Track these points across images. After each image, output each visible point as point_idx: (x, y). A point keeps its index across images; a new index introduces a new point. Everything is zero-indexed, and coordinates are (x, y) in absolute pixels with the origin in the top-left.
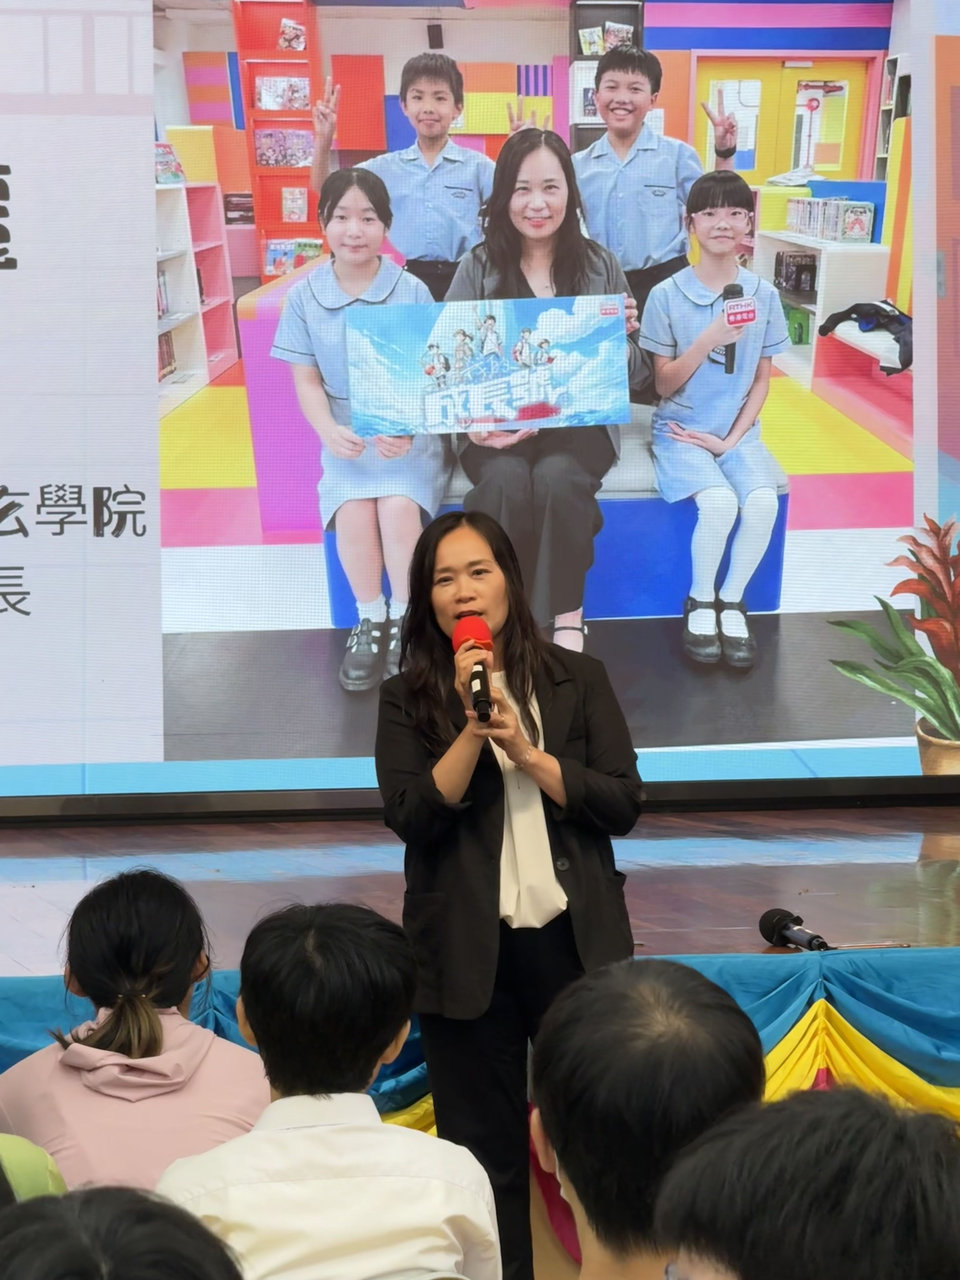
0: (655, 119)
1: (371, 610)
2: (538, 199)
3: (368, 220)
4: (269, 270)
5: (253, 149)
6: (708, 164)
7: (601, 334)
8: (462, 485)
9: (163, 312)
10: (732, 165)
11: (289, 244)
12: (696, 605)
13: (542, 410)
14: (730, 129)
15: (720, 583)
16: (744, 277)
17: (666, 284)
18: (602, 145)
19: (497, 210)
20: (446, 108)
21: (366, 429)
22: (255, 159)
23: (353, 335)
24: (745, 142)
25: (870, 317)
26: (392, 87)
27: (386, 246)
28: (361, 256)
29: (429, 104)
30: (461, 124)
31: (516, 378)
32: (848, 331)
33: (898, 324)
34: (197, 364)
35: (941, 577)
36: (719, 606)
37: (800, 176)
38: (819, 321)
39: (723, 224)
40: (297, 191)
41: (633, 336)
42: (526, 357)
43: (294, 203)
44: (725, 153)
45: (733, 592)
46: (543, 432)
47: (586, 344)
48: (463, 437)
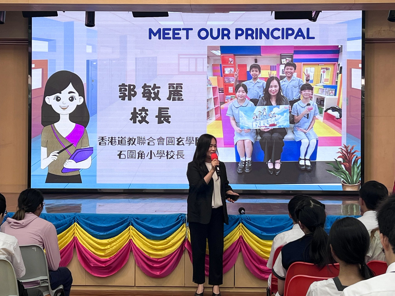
0: (295, 75)
1: (243, 159)
2: (274, 89)
3: (243, 92)
4: (226, 101)
5: (224, 80)
6: (305, 82)
7: (285, 112)
8: (259, 138)
9: (208, 108)
10: (309, 83)
11: (230, 96)
12: (301, 159)
13: (274, 125)
14: (309, 76)
15: (305, 156)
16: (310, 102)
17: (296, 103)
18: (285, 79)
19: (266, 91)
20: (258, 73)
21: (242, 128)
22: (224, 82)
23: (240, 112)
24: (311, 79)
25: (334, 109)
26: (248, 69)
27: (246, 97)
28: (242, 98)
29: (254, 72)
30: (260, 76)
31: (269, 119)
32: (330, 112)
33: (339, 111)
34: (214, 117)
35: (347, 155)
36: (305, 160)
37: (321, 84)
38: (325, 110)
39: (307, 93)
40: (231, 87)
41: (290, 112)
42: (271, 116)
43: (231, 89)
44: (307, 80)
45: (308, 157)
46: (274, 129)
47: (282, 114)
48: (259, 129)
